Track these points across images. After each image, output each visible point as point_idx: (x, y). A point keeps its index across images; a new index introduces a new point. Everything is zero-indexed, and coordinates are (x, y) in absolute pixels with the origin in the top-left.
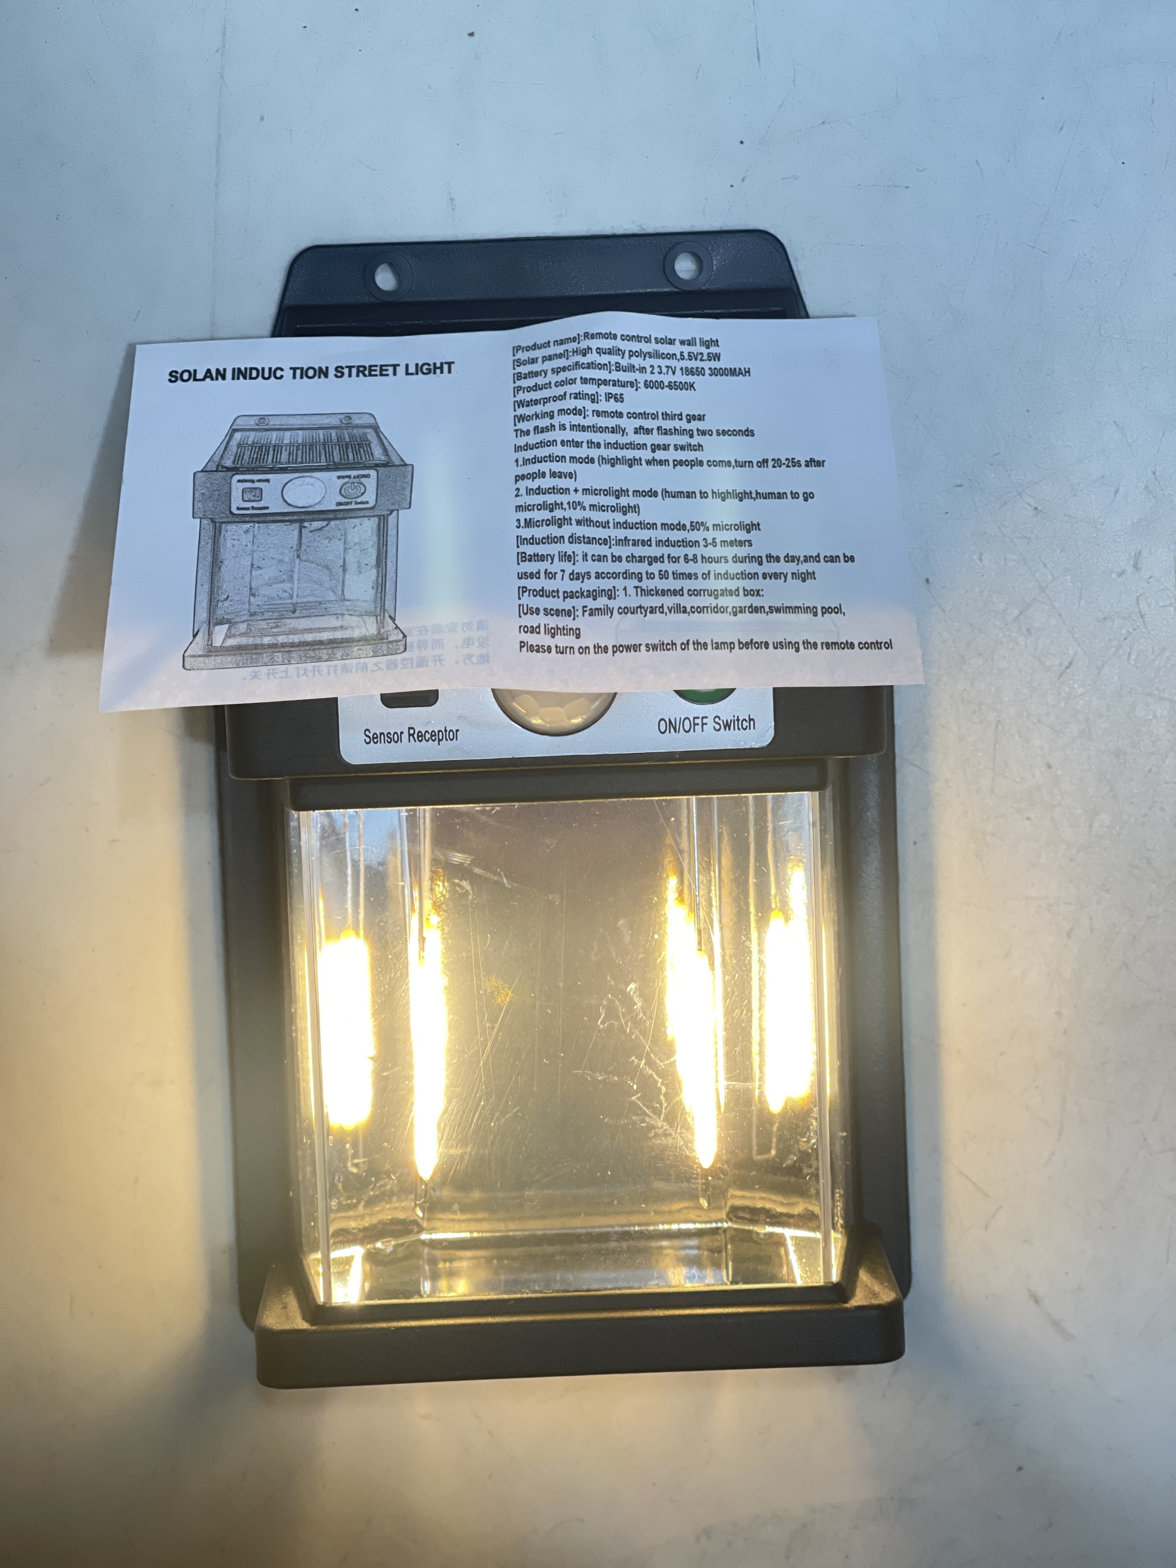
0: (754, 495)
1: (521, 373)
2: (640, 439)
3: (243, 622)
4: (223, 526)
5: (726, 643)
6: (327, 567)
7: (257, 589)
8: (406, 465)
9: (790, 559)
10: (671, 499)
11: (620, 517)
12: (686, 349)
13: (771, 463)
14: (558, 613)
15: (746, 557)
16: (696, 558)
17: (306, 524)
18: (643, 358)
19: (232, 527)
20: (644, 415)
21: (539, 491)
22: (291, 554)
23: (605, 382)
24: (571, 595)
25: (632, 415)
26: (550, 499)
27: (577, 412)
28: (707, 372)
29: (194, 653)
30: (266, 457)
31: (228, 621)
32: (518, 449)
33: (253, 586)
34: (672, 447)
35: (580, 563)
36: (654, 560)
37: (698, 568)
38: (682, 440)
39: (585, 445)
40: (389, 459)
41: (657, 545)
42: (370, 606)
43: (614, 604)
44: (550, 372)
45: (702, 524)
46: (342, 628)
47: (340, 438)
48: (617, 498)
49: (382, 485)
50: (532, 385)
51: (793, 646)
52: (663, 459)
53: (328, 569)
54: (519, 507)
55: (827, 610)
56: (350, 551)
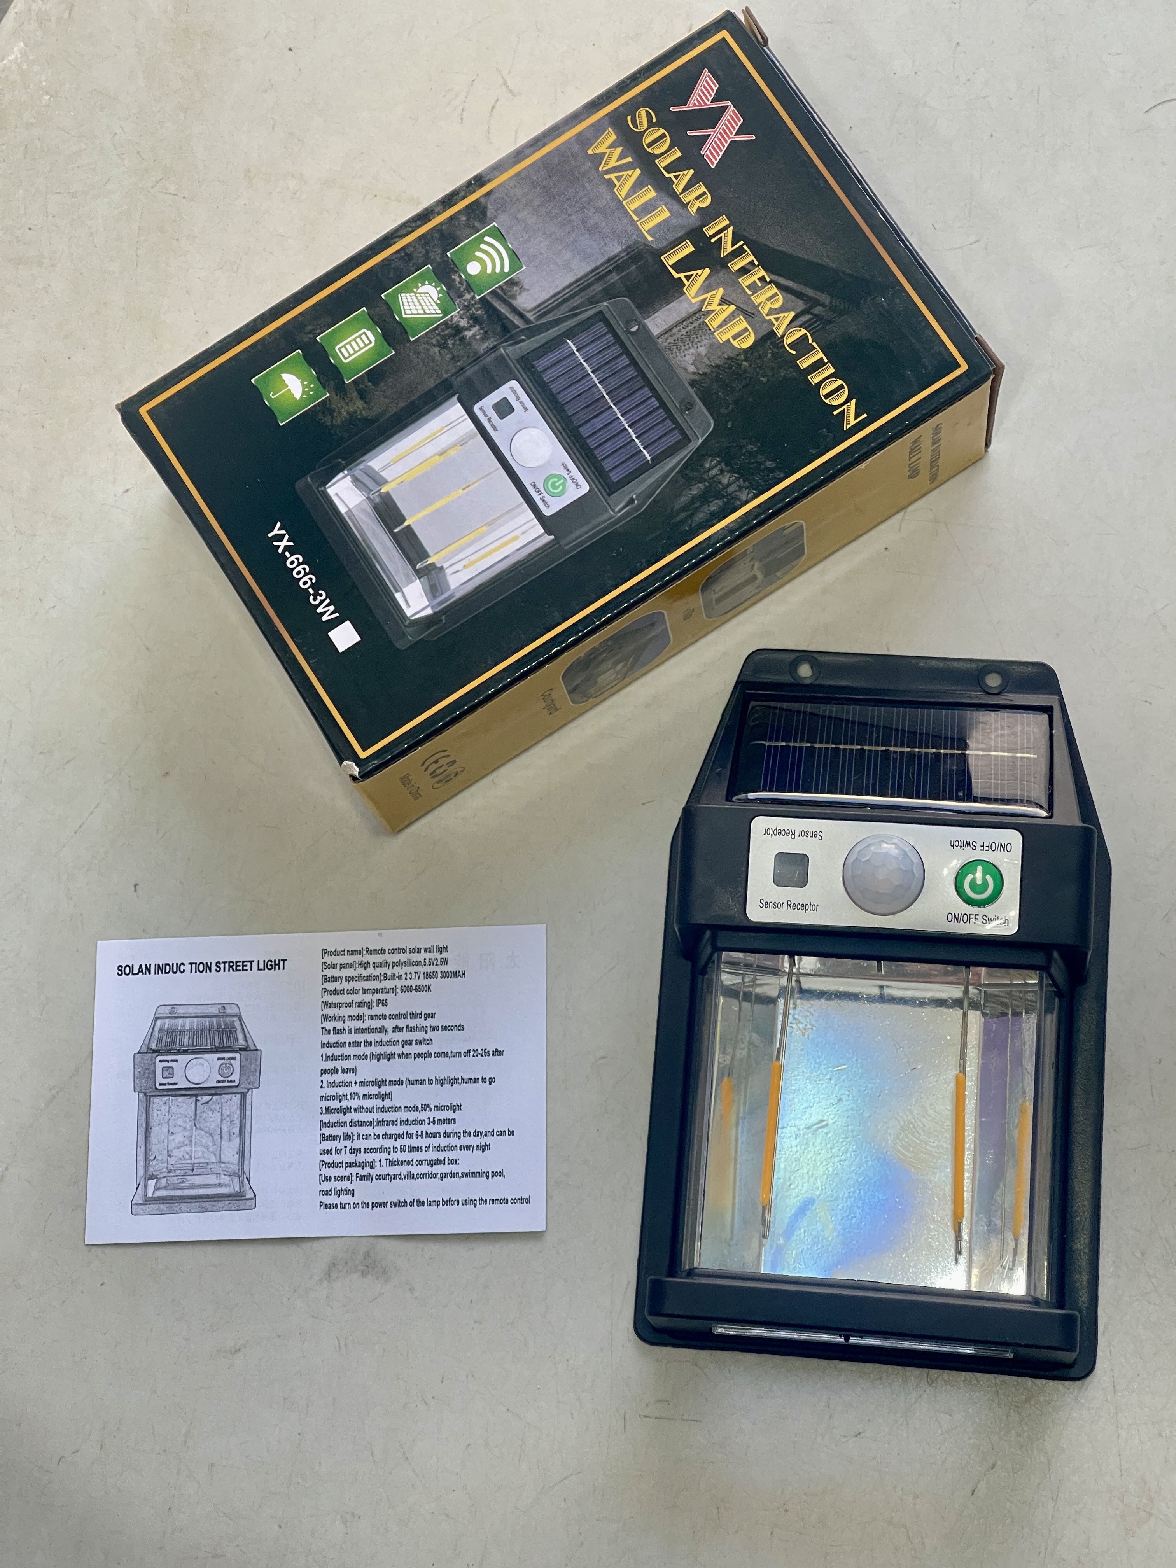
0: (460, 1081)
1: (326, 976)
2: (396, 1036)
3: (164, 1177)
4: (152, 1098)
5: (435, 1201)
6: (211, 1134)
7: (171, 1151)
8: (257, 1050)
9: (477, 1134)
10: (411, 1086)
11: (379, 1103)
12: (428, 956)
13: (472, 1053)
14: (342, 1178)
15: (451, 1133)
16: (423, 1134)
17: (199, 1098)
18: (401, 967)
19: (157, 1100)
20: (399, 1016)
21: (334, 1084)
22: (190, 1123)
23: (377, 991)
24: (350, 1165)
25: (393, 1017)
26: (340, 1091)
27: (359, 1018)
28: (439, 975)
29: (136, 1202)
30: (175, 1041)
32: (323, 1045)
33: (170, 1149)
34: (414, 1042)
35: (356, 1141)
36: (399, 1136)
37: (423, 1142)
38: (420, 1036)
39: (363, 1044)
40: (248, 1044)
41: (401, 1124)
42: (235, 1168)
43: (374, 1172)
44: (344, 979)
45: (428, 1106)
46: (220, 1185)
47: (219, 1025)
48: (380, 1087)
49: (244, 1066)
50: (333, 989)
51: (473, 1202)
52: (409, 1052)
53: (212, 1137)
54: (322, 1097)
55: (495, 1174)
56: (224, 1122)
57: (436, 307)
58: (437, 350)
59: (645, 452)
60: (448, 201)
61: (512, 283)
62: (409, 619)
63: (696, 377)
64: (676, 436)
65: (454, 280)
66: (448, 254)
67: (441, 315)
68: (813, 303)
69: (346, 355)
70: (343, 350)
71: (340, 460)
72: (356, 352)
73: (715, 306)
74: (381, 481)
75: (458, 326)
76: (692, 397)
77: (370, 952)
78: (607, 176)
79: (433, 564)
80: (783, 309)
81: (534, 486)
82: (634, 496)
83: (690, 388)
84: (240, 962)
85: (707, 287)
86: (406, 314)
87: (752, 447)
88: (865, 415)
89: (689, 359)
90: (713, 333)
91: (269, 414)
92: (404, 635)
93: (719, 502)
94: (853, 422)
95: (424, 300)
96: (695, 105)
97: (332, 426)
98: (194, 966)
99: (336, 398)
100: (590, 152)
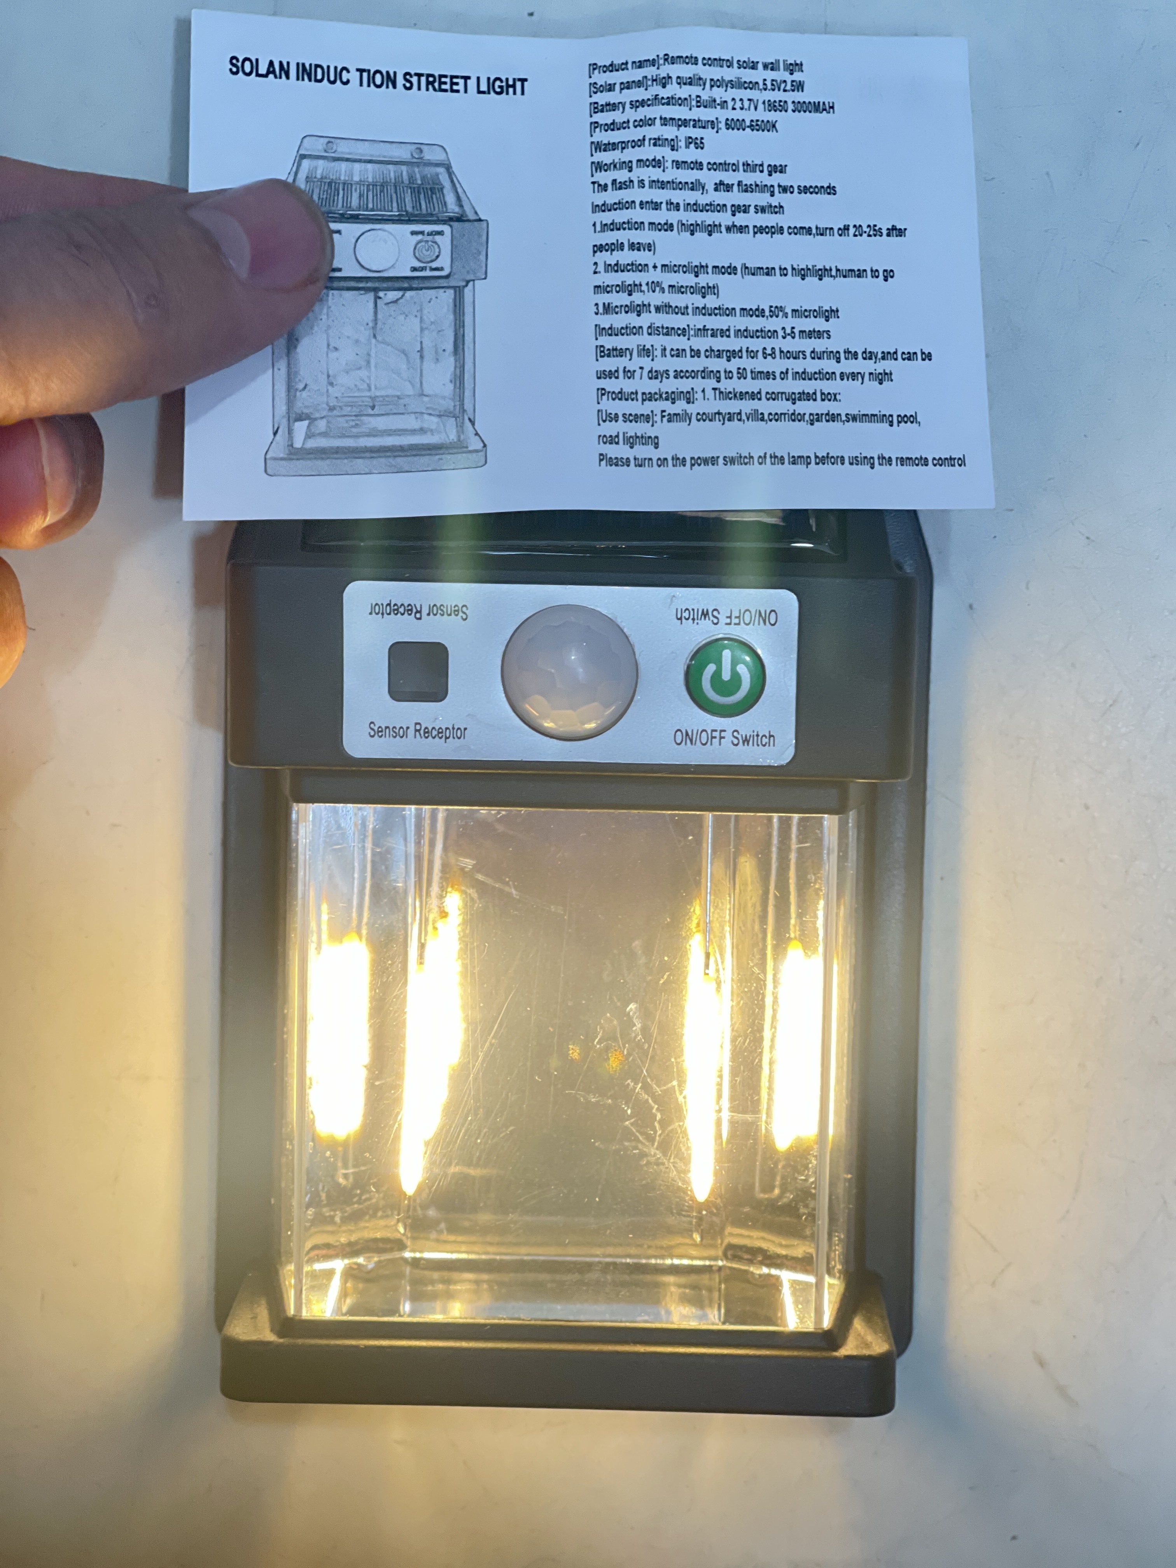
0: (834, 273)
1: (596, 103)
2: (721, 198)
3: (322, 418)
5: (803, 457)
6: (404, 352)
7: (335, 377)
8: (480, 220)
9: (869, 356)
10: (751, 276)
12: (770, 75)
13: (852, 231)
14: (636, 418)
15: (824, 352)
16: (774, 353)
17: (381, 294)
18: (724, 88)
20: (724, 166)
21: (617, 268)
22: (367, 333)
23: (685, 123)
24: (649, 397)
25: (714, 166)
26: (629, 278)
27: (657, 163)
28: (791, 107)
29: (274, 455)
30: (336, 198)
31: (308, 417)
32: (596, 208)
33: (330, 373)
34: (752, 209)
35: (659, 359)
36: (733, 354)
37: (777, 365)
38: (763, 199)
39: (664, 206)
40: (464, 211)
41: (736, 336)
42: (449, 404)
43: (692, 409)
44: (628, 106)
45: (781, 309)
46: (422, 431)
47: (411, 178)
48: (697, 276)
49: (456, 247)
50: (609, 122)
51: (869, 461)
52: (743, 224)
53: (406, 355)
54: (597, 287)
55: (904, 419)
56: (426, 332)
77: (673, 62)
84: (445, 76)
98: (365, 75)
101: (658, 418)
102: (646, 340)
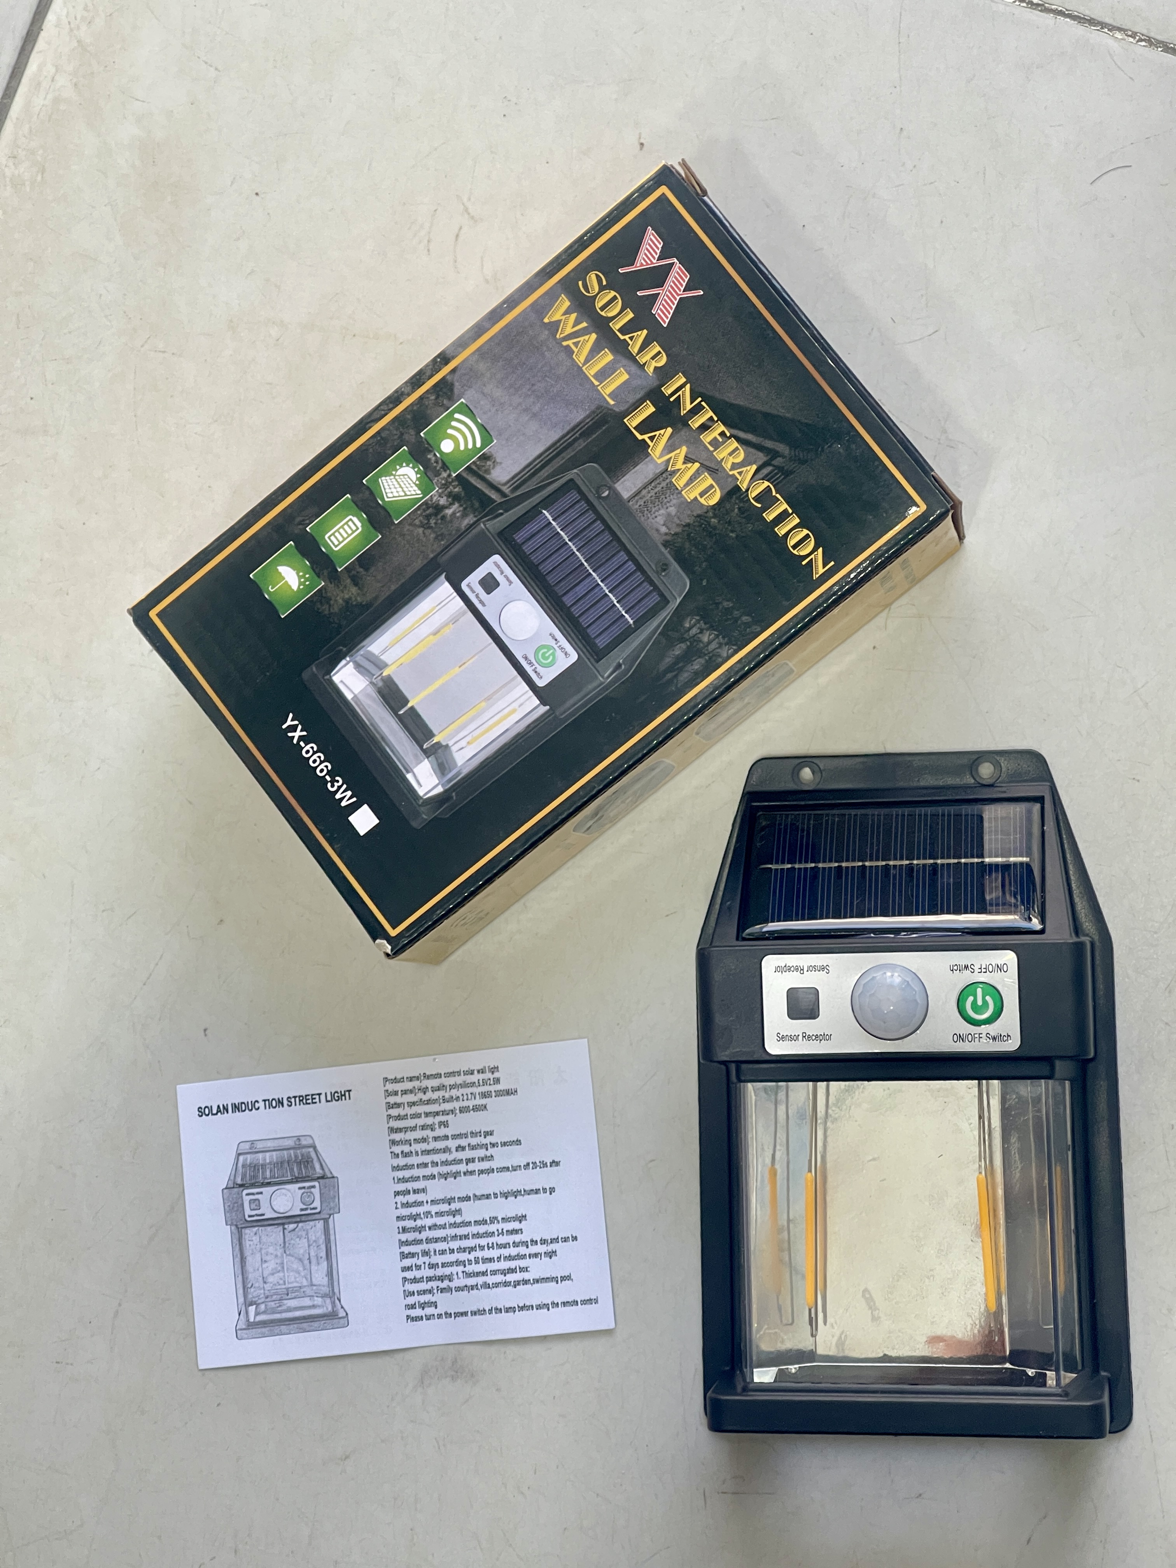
0: (523, 1193)
1: (390, 1102)
2: (459, 1155)
3: (263, 1303)
4: (243, 1230)
5: (511, 1307)
6: (301, 1260)
7: (266, 1278)
8: (333, 1177)
9: (544, 1242)
10: (478, 1201)
11: (451, 1219)
12: (481, 1076)
13: (531, 1165)
14: (424, 1292)
15: (519, 1242)
16: (493, 1246)
17: (286, 1226)
18: (457, 1089)
19: (247, 1231)
20: (460, 1136)
21: (407, 1205)
22: (281, 1250)
23: (437, 1113)
24: (430, 1279)
25: (455, 1137)
26: (414, 1210)
27: (424, 1140)
28: (494, 1094)
29: (240, 1327)
30: (258, 1174)
32: (393, 1168)
33: (265, 1276)
34: (477, 1160)
35: (433, 1257)
36: (472, 1249)
37: (494, 1253)
38: (482, 1153)
39: (430, 1165)
40: (325, 1173)
41: (473, 1238)
42: (326, 1290)
43: (453, 1285)
44: (406, 1105)
45: (496, 1218)
46: (314, 1306)
47: (296, 1156)
48: (450, 1205)
49: (322, 1194)
50: (397, 1115)
51: (546, 1306)
52: (473, 1170)
53: (302, 1262)
54: (398, 1217)
55: (564, 1278)
56: (312, 1247)
57: (416, 488)
58: (421, 530)
59: (627, 616)
60: (416, 381)
61: (485, 458)
62: (421, 798)
63: (668, 538)
64: (655, 598)
65: (430, 459)
66: (422, 434)
67: (421, 496)
68: (773, 454)
69: (336, 543)
70: (332, 538)
71: (341, 648)
72: (344, 539)
73: (679, 465)
74: (381, 665)
75: (438, 505)
76: (666, 558)
77: (428, 1077)
78: (565, 343)
79: (438, 743)
80: (743, 464)
81: (526, 658)
82: (621, 661)
83: (663, 549)
84: (309, 1095)
85: (671, 446)
86: (388, 497)
87: (728, 603)
88: (832, 563)
89: (660, 520)
90: (680, 493)
91: (269, 607)
92: (417, 814)
93: (702, 661)
94: (821, 571)
95: (404, 482)
96: (642, 265)
97: (330, 614)
98: (267, 1102)
99: (331, 586)
100: (546, 320)
101: (435, 1291)
102: (425, 1246)
